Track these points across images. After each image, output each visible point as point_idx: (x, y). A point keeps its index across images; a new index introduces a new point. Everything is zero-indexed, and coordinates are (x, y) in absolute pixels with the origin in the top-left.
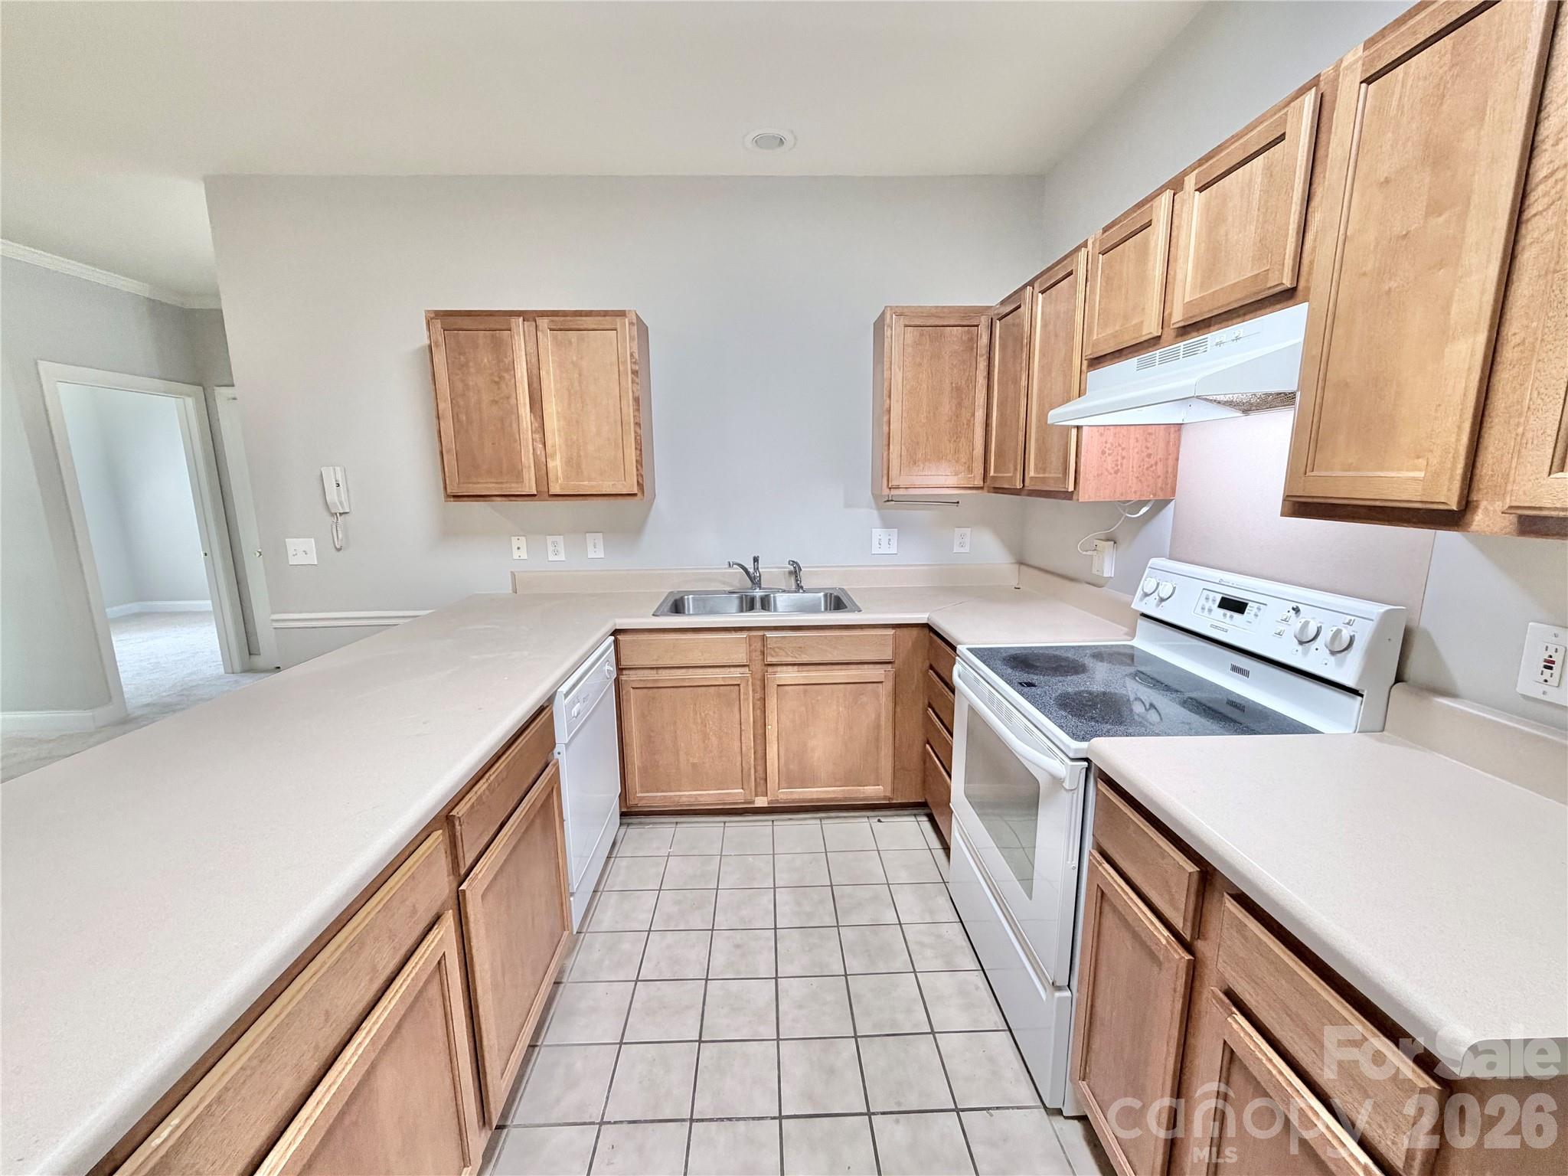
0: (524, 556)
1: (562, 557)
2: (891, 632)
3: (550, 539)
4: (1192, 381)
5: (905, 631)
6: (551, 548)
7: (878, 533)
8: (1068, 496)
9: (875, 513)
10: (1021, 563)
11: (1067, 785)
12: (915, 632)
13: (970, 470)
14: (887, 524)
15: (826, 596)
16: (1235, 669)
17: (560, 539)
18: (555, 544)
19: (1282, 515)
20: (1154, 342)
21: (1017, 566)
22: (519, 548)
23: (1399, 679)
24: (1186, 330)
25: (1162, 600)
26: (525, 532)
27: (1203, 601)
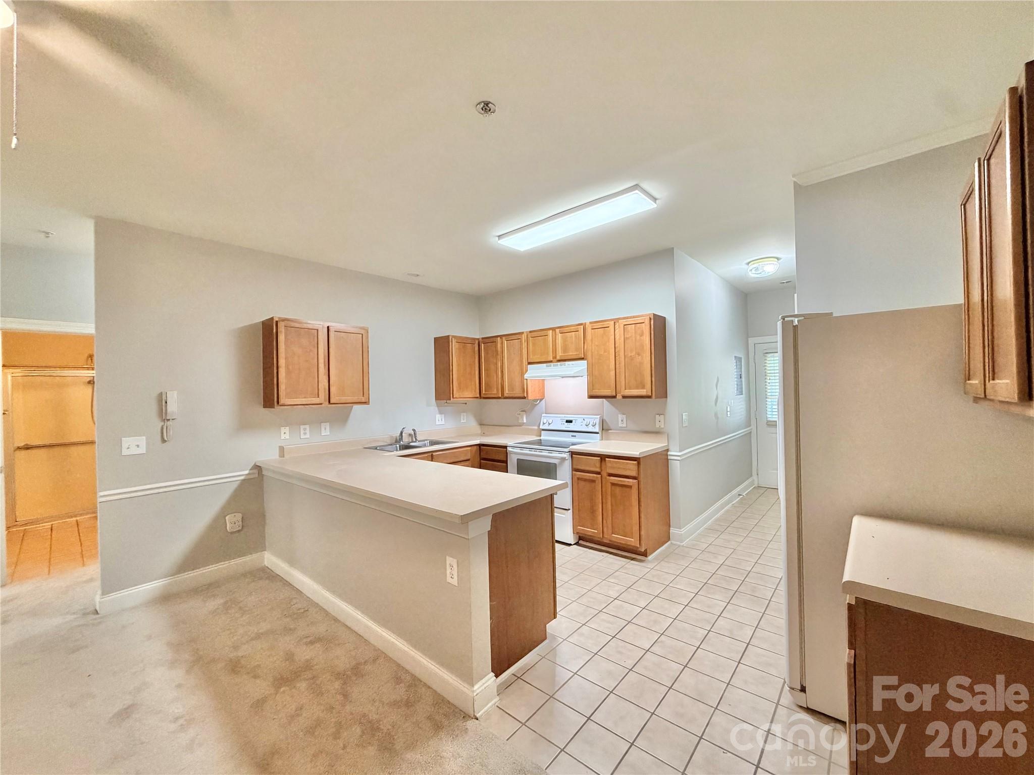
0: (288, 437)
1: (308, 436)
2: (469, 448)
3: (302, 427)
4: (573, 373)
5: (473, 447)
6: (302, 432)
7: (438, 416)
8: (524, 398)
9: (436, 408)
10: (481, 424)
11: (567, 458)
12: (475, 447)
13: (475, 391)
14: (441, 413)
15: (430, 442)
16: (572, 436)
17: (307, 427)
18: (305, 429)
19: (588, 398)
20: (551, 362)
21: (479, 426)
22: (285, 433)
23: (603, 429)
24: (559, 361)
25: (549, 424)
26: (288, 424)
27: (561, 422)
